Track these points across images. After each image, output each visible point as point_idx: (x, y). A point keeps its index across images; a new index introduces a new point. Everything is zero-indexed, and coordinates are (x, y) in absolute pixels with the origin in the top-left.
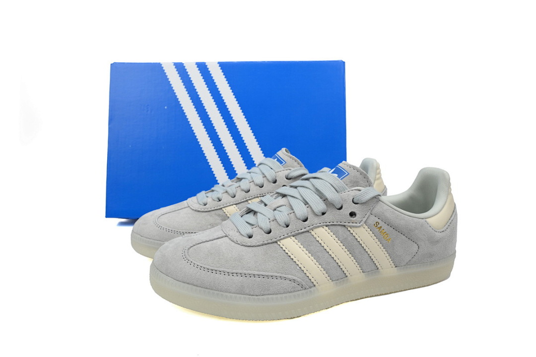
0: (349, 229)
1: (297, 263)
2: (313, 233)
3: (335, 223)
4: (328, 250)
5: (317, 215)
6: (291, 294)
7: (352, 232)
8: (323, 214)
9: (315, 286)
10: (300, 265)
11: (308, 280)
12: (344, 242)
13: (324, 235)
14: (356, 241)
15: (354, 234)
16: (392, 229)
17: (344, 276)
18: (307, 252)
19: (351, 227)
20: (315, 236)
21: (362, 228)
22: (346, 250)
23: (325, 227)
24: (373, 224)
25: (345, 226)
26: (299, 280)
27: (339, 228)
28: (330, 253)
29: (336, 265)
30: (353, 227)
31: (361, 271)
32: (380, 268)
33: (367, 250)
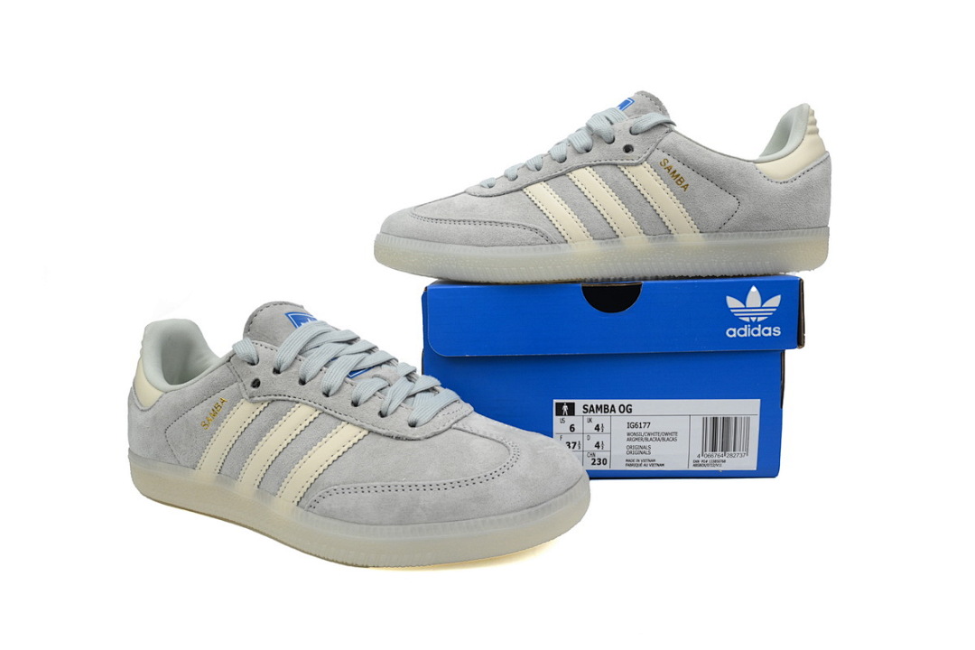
0: (623, 169)
1: (545, 211)
2: (571, 176)
3: (603, 162)
4: (590, 196)
5: (579, 153)
6: (530, 247)
7: (626, 172)
8: (588, 151)
9: (566, 241)
10: (548, 214)
11: (557, 232)
12: (615, 187)
13: (586, 178)
14: (632, 186)
15: (629, 176)
16: (690, 170)
17: (613, 235)
18: (560, 199)
19: (626, 165)
20: (574, 179)
21: (641, 167)
22: (617, 198)
23: (588, 168)
24: (659, 161)
25: (616, 165)
26: (543, 230)
27: (609, 168)
28: (593, 200)
29: (600, 217)
30: (628, 165)
31: (642, 231)
32: (673, 231)
33: (649, 199)
